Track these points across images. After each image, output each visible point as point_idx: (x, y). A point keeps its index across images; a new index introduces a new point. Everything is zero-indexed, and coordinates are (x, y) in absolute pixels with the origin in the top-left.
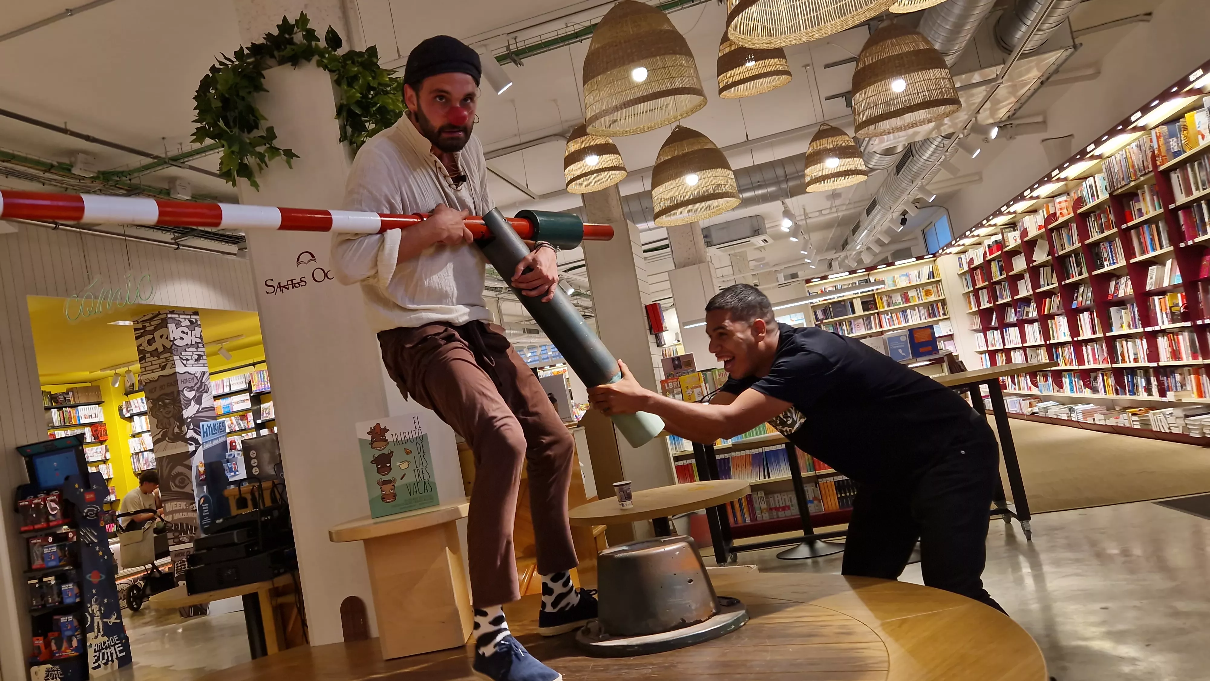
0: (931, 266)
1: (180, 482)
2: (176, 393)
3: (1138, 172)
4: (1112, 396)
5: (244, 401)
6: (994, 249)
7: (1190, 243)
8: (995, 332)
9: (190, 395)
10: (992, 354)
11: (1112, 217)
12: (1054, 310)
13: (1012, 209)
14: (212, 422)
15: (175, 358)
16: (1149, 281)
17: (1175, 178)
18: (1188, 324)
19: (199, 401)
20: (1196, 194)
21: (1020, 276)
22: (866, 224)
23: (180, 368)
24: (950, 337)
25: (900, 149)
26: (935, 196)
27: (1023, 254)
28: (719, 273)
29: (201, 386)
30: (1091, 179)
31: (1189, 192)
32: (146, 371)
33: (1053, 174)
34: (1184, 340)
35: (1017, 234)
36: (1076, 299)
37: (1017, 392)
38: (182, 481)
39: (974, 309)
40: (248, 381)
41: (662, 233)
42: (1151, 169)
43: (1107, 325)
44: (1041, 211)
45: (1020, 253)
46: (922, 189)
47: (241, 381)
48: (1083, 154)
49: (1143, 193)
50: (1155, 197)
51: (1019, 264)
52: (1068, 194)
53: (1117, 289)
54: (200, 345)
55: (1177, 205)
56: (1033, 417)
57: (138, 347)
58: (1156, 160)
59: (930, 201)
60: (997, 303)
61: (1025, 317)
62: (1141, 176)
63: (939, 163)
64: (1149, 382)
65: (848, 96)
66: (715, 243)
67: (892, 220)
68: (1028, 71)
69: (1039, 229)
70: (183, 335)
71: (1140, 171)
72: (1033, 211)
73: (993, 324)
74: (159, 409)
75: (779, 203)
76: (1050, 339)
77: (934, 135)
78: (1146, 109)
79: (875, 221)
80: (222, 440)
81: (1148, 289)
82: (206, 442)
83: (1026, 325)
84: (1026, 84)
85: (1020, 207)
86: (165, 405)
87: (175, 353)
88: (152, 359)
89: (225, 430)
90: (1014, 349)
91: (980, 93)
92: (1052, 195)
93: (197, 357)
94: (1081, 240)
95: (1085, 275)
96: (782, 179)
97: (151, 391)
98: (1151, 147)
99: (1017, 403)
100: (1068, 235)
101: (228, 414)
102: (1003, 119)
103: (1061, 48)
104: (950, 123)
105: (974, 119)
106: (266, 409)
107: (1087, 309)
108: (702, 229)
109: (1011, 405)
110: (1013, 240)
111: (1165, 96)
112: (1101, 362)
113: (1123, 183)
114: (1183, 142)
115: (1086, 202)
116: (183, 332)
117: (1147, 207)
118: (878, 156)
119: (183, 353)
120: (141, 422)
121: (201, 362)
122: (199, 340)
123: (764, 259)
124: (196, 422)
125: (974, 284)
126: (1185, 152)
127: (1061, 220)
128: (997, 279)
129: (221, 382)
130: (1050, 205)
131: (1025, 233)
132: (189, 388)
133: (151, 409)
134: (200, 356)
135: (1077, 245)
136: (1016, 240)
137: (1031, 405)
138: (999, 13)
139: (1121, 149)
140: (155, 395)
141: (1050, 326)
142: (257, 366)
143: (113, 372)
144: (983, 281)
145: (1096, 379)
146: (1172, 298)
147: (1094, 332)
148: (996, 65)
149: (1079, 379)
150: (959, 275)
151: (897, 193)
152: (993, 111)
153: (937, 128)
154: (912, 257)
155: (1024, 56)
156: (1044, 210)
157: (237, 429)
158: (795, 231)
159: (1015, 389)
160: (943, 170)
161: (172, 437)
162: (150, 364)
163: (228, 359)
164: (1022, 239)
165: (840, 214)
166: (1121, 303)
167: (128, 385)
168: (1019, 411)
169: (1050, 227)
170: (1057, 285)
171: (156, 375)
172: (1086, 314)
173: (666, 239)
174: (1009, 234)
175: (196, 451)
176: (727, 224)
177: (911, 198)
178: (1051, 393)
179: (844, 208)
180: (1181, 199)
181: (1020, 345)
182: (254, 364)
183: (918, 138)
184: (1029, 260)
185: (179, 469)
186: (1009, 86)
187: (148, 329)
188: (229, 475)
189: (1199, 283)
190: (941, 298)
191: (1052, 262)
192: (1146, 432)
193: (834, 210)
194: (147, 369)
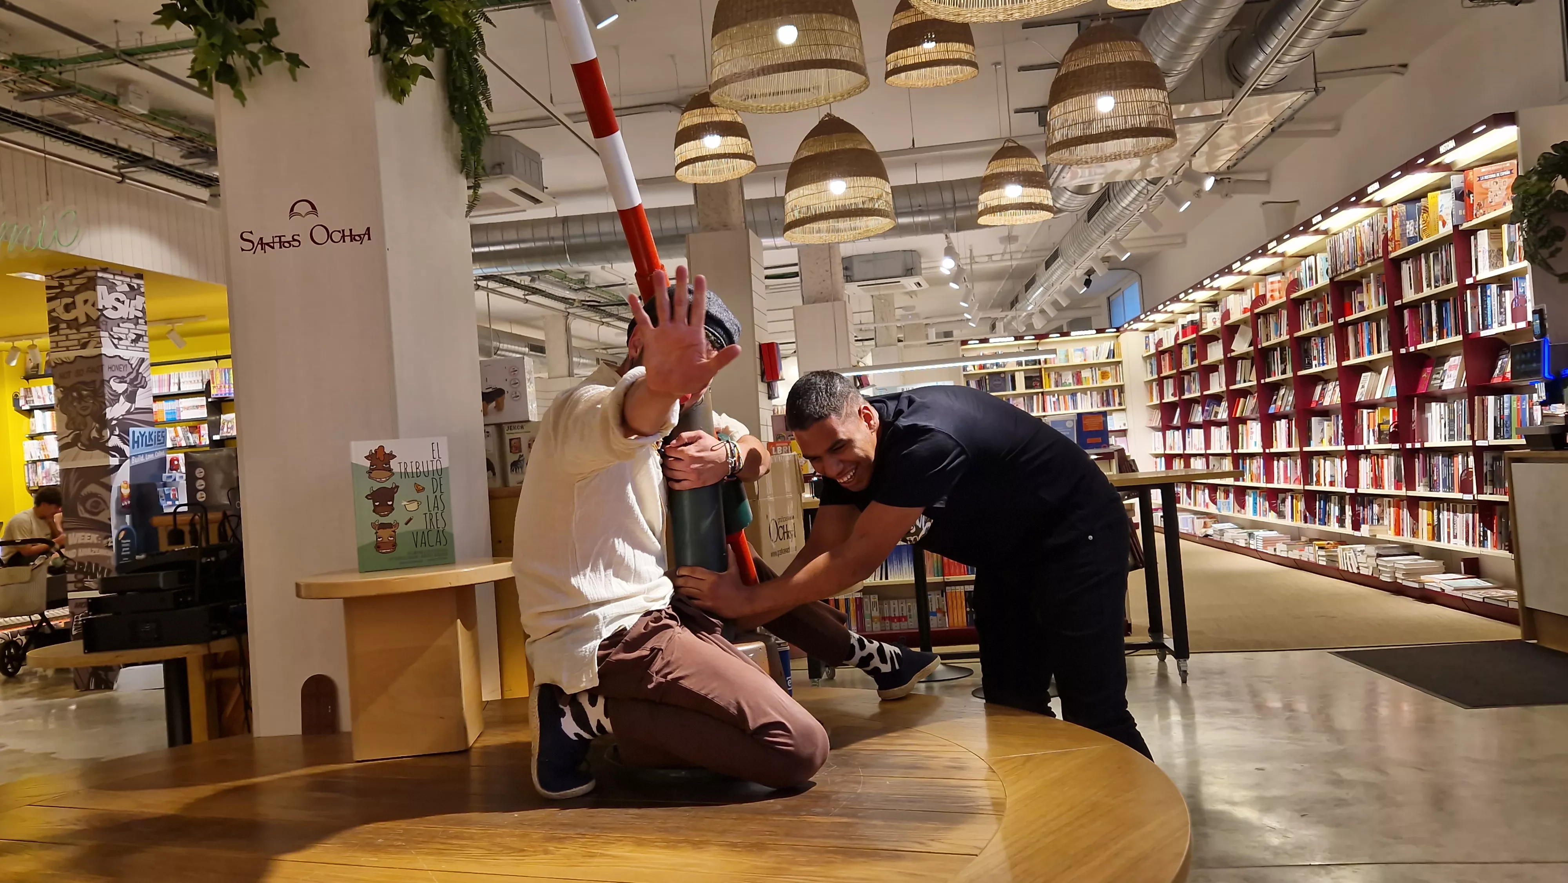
0: (1112, 342)
1: (92, 506)
2: (98, 384)
3: (1366, 256)
4: (1299, 523)
5: (197, 407)
6: (1189, 330)
7: (1412, 349)
8: (1176, 433)
9: (120, 388)
10: (1169, 459)
11: (1329, 308)
12: (1247, 413)
13: (1215, 284)
14: (147, 430)
15: (102, 334)
16: (1360, 390)
17: (1406, 268)
18: (1396, 446)
19: (131, 398)
20: (1427, 292)
21: (1214, 368)
22: (1043, 280)
23: (108, 349)
24: (1123, 433)
25: (1095, 189)
26: (1129, 254)
27: (1221, 341)
28: (857, 318)
29: (136, 378)
30: (1312, 258)
31: (1419, 289)
32: (57, 347)
33: (1270, 246)
34: (1389, 465)
35: (1218, 315)
36: (1275, 403)
37: (1192, 507)
38: (96, 505)
39: (1156, 401)
40: (205, 381)
41: (792, 256)
42: (1381, 255)
43: (1305, 437)
44: (1249, 291)
45: (1217, 339)
46: (1115, 243)
47: (195, 378)
48: (1307, 226)
49: (1368, 283)
50: (1380, 289)
51: (1215, 352)
52: (1283, 274)
53: (1322, 396)
54: (140, 321)
55: (1404, 302)
56: (1206, 540)
57: (49, 312)
58: (1388, 245)
59: (1123, 259)
60: (1183, 397)
61: (1213, 418)
62: (1368, 262)
63: (1138, 214)
64: (1342, 511)
65: (1042, 112)
66: (855, 279)
67: (1074, 278)
68: (1259, 113)
69: (1244, 312)
70: (118, 305)
71: (1368, 255)
72: (1239, 290)
73: (1176, 421)
74: (72, 403)
75: (941, 237)
76: (1237, 448)
77: (1137, 177)
78: (1385, 181)
79: (1054, 278)
80: (160, 455)
81: (1357, 400)
82: (136, 456)
83: (1212, 428)
84: (1252, 129)
85: (1226, 282)
86: (81, 398)
87: (103, 327)
88: (68, 331)
89: (164, 442)
90: (1195, 455)
91: (1197, 131)
92: (1264, 272)
93: (134, 337)
94: (1290, 332)
95: (1289, 374)
96: (949, 206)
97: (62, 376)
98: (1385, 228)
99: (1190, 521)
100: (1276, 324)
101: (174, 422)
102: (1221, 170)
103: (1301, 89)
104: (1157, 165)
105: (1187, 163)
106: (228, 422)
107: (1285, 416)
108: (843, 259)
109: (1185, 522)
110: (1212, 322)
111: (1409, 167)
112: (1292, 482)
113: (1348, 268)
114: (1421, 227)
115: (1302, 286)
116: (118, 300)
117: (1370, 300)
118: (1069, 193)
119: (114, 329)
120: (44, 419)
121: (140, 344)
122: (140, 314)
123: (914, 307)
124: (124, 426)
125: (1159, 371)
126: (1421, 239)
127: (1270, 304)
128: (1188, 368)
129: (166, 377)
130: (1261, 284)
131: (1226, 315)
132: (118, 378)
133: (60, 401)
134: (139, 337)
135: (1285, 337)
136: (1215, 323)
137: (1205, 526)
138: (1235, 34)
139: (1350, 227)
140: (68, 383)
141: (1240, 431)
142: (220, 361)
143: (10, 344)
144: (1171, 369)
145: (1283, 501)
146: (1382, 414)
147: (1290, 444)
148: (1223, 98)
149: (1265, 500)
150: (1143, 358)
151: (1085, 245)
152: (1211, 158)
153: (1143, 168)
154: (1091, 329)
155: (1257, 92)
156: (1253, 289)
157: (184, 444)
158: (958, 275)
159: (1190, 504)
160: (1143, 224)
161: (87, 443)
162: (64, 338)
163: (180, 347)
164: (1222, 321)
165: (1015, 263)
166: (1325, 413)
167: (31, 365)
168: (1190, 531)
169: (1256, 311)
170: (1255, 383)
171: (71, 355)
172: (1284, 422)
173: (796, 265)
174: (1208, 314)
175: (120, 466)
176: (874, 258)
177: (1102, 253)
178: (1230, 513)
179: (1019, 256)
180: (1409, 295)
181: (1203, 452)
182: (217, 359)
183: (1120, 178)
184: (1227, 349)
185: (93, 488)
186: (1232, 128)
187: (66, 289)
188: (164, 503)
189: (1415, 399)
190: (1119, 383)
191: (1253, 354)
192: (1331, 571)
193: (1007, 256)
194: (60, 344)
